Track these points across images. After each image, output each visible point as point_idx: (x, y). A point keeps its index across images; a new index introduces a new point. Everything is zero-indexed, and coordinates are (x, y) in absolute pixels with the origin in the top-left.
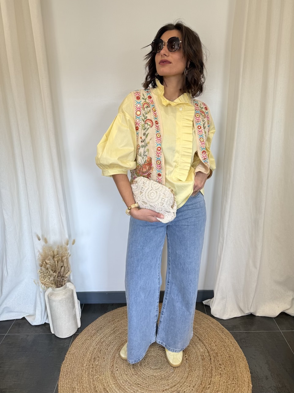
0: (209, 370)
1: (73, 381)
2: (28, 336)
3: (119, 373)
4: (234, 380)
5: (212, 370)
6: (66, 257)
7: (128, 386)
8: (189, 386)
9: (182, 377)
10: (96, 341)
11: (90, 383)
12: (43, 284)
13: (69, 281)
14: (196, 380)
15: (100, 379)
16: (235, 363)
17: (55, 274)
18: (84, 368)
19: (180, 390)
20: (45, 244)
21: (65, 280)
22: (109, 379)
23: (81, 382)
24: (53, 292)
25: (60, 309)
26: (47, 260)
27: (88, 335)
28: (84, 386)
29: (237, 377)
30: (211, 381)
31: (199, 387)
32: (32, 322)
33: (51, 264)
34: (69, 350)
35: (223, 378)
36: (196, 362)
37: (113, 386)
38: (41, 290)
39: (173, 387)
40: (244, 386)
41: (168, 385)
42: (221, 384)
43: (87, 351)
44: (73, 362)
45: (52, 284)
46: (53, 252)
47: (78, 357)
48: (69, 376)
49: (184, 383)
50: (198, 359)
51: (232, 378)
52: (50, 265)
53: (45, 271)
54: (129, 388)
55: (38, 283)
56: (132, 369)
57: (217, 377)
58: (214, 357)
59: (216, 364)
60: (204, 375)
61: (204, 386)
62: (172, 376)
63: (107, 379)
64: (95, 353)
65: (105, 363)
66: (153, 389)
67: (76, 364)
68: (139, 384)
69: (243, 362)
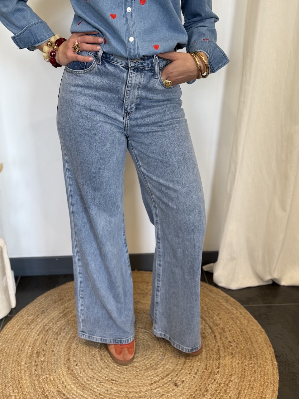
0: (215, 350)
1: (5, 387)
3: (80, 368)
4: (252, 358)
5: (219, 350)
7: (96, 384)
8: (189, 373)
9: (176, 364)
10: (38, 330)
14: (199, 364)
15: (50, 380)
16: (250, 338)
18: (23, 368)
19: (176, 380)
22: (65, 378)
23: (19, 387)
28: (25, 391)
29: (256, 354)
30: (219, 364)
31: (203, 373)
37: (73, 386)
39: (165, 377)
40: (266, 365)
41: (158, 375)
42: (234, 366)
43: (24, 344)
44: (3, 361)
47: (10, 354)
49: (181, 370)
51: (248, 356)
54: (99, 387)
56: (99, 361)
57: (227, 358)
58: (220, 334)
59: (224, 342)
60: (208, 356)
61: (210, 371)
62: (162, 363)
63: (62, 378)
64: (37, 345)
65: (56, 357)
66: (135, 383)
67: (8, 363)
68: (113, 380)
69: (261, 336)
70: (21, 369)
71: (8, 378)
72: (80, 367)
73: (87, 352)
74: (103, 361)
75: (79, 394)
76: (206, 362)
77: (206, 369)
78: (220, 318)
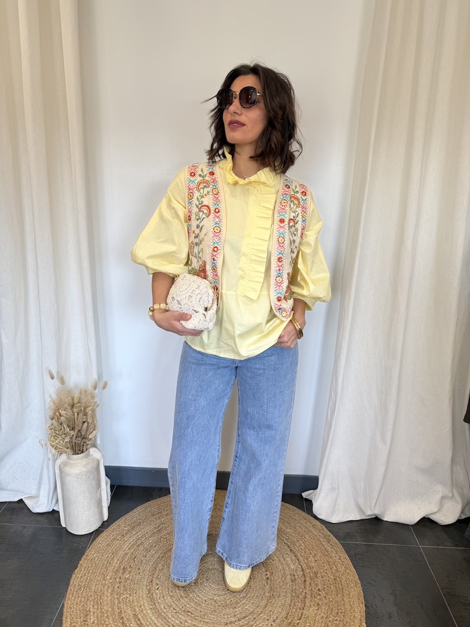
0: (301, 597)
1: (87, 601)
2: (24, 527)
3: (160, 593)
6: (91, 408)
7: (172, 614)
8: (268, 620)
9: (257, 605)
10: (130, 543)
11: (114, 605)
12: (53, 447)
13: (94, 446)
14: (280, 611)
15: (129, 601)
16: (342, 589)
17: (72, 433)
19: (253, 625)
20: (60, 385)
21: (88, 443)
22: (143, 602)
23: (99, 603)
24: (68, 460)
25: (77, 488)
26: (62, 410)
27: (118, 532)
28: (103, 608)
29: (344, 610)
30: (302, 614)
31: (282, 622)
32: (33, 507)
33: (68, 417)
34: (86, 554)
35: (321, 611)
36: (281, 585)
37: (149, 612)
38: (50, 456)
39: (242, 619)
40: (353, 625)
41: (235, 615)
42: (317, 620)
43: (114, 557)
44: (91, 572)
45: (67, 448)
46: (73, 399)
47: (99, 565)
48: (82, 593)
49: (260, 614)
50: (285, 579)
51: (335, 611)
52: (66, 418)
53: (57, 427)
54: (174, 617)
55: (46, 445)
57: (312, 609)
58: (311, 578)
59: (313, 589)
60: (292, 604)
61: (290, 621)
62: (243, 602)
63: (140, 601)
64: (126, 560)
65: (140, 577)
66: (210, 619)
67: (95, 575)
68: (189, 612)
69: (355, 588)
72: (161, 591)
75: (153, 622)
76: (289, 610)
77: (286, 618)
78: (315, 560)
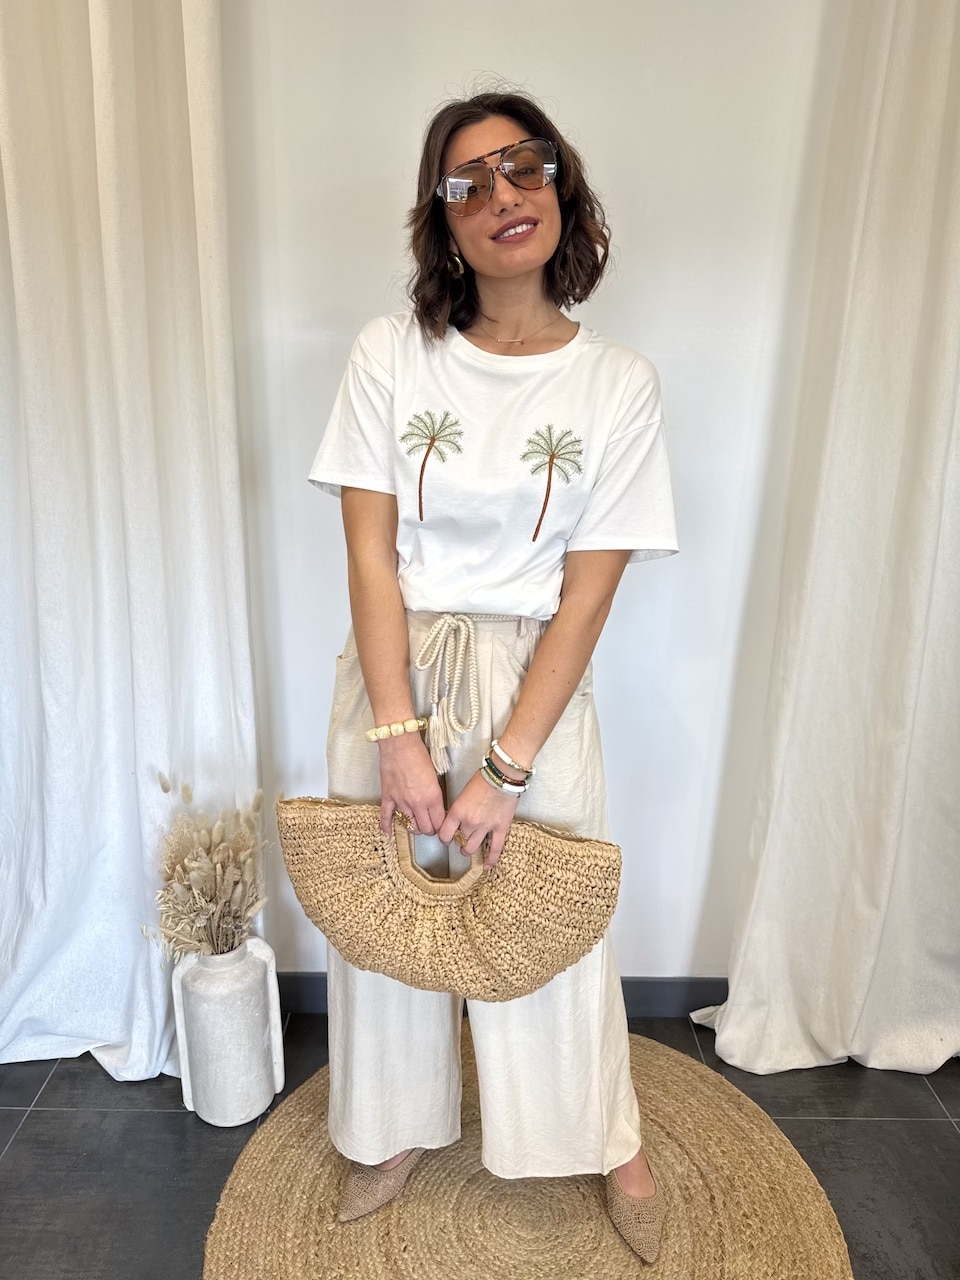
0: (711, 1234)
4: (798, 1264)
5: (721, 1234)
12: (170, 940)
13: (253, 933)
17: (212, 907)
18: (289, 1246)
20: (183, 805)
24: (202, 968)
25: (222, 1026)
26: (189, 860)
32: (116, 1070)
33: (202, 874)
45: (200, 941)
46: (210, 832)
52: (199, 876)
53: (179, 896)
56: (455, 1244)
57: (740, 1257)
58: (724, 1193)
59: (733, 1215)
62: (595, 1260)
64: (320, 1190)
67: (259, 1232)
69: (817, 1204)
70: (286, 1250)
71: (258, 1270)
72: (413, 1255)
73: (428, 1216)
74: (464, 1244)
76: (693, 1264)
78: (723, 1152)
